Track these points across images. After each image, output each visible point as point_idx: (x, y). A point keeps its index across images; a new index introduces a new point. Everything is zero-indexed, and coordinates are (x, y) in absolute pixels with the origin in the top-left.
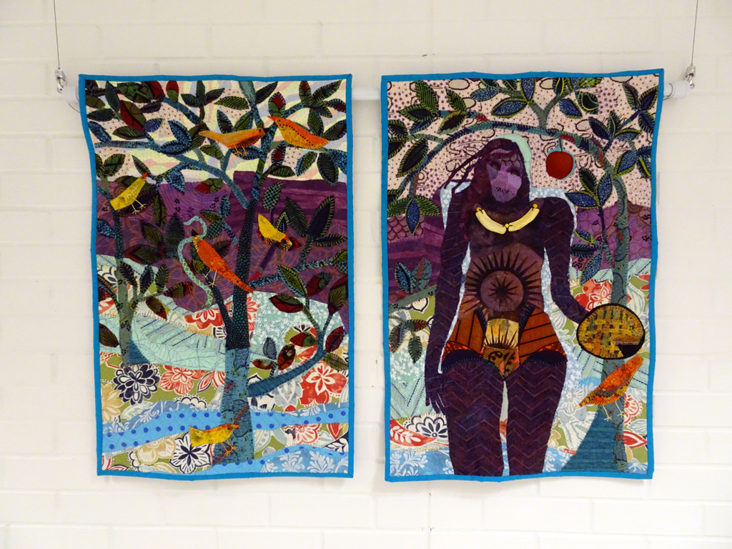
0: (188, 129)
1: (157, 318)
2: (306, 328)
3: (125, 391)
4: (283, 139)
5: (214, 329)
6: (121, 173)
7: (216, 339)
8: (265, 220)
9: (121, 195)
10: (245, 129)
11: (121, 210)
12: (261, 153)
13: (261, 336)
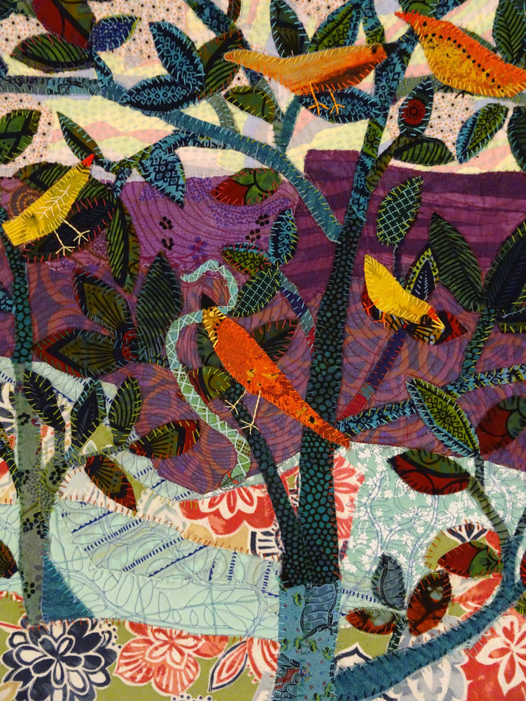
0: (198, 46)
1: (112, 508)
2: (476, 532)
3: (30, 685)
4: (428, 72)
5: (254, 535)
6: (29, 156)
7: (256, 560)
8: (382, 270)
9: (30, 210)
10: (337, 44)
11: (28, 246)
12: (374, 105)
13: (369, 552)
